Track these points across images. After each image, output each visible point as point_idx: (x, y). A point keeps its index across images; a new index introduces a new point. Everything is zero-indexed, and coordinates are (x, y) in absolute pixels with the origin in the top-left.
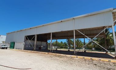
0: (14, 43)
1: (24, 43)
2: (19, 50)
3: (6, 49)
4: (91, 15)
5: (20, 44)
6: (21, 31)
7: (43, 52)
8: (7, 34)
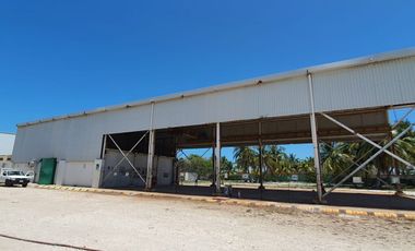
0: (54, 162)
1: (100, 162)
2: (77, 188)
3: (25, 186)
4: (376, 63)
5: (81, 165)
6: (85, 115)
7: (193, 197)
8: (19, 127)
